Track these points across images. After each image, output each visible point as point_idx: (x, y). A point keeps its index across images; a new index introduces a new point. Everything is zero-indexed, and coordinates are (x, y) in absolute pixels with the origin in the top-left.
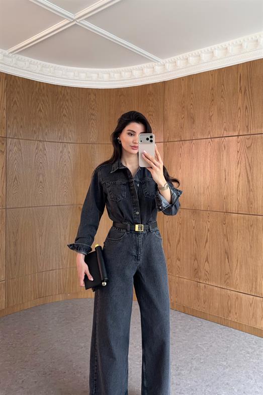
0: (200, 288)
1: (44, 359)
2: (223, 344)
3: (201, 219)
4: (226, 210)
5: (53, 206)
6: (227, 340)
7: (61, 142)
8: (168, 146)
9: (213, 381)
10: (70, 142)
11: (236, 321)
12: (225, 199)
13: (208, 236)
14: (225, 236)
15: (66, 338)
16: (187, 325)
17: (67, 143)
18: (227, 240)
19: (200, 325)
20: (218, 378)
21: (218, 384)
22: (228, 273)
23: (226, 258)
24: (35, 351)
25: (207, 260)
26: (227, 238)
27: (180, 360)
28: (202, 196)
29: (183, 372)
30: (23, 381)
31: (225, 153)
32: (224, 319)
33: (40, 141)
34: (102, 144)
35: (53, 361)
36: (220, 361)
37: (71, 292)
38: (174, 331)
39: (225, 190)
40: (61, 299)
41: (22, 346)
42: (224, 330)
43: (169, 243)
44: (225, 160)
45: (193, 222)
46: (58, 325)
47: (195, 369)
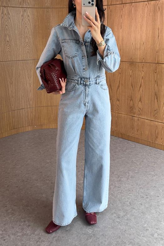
0: (134, 121)
1: (21, 171)
2: (152, 160)
3: (137, 69)
4: (158, 62)
5: (18, 61)
6: (155, 157)
7: (21, 7)
8: (111, 8)
9: (144, 185)
10: (29, 7)
11: (161, 144)
12: (157, 52)
13: (142, 83)
14: (156, 82)
15: (36, 157)
16: (125, 147)
17: (26, 8)
18: (157, 85)
19: (134, 146)
20: (148, 183)
21: (148, 187)
22: (157, 109)
23: (156, 98)
24: (14, 166)
25: (140, 100)
26: (157, 84)
27: (120, 171)
28: (138, 51)
29: (122, 179)
30: (8, 186)
31: (159, 14)
32: (153, 142)
33: (5, 7)
34: (55, 8)
35: (28, 172)
36: (149, 171)
37: (37, 124)
38: (115, 151)
39: (158, 45)
40: (30, 130)
41: (4, 163)
42: (152, 150)
43: (111, 88)
44: (159, 20)
45: (131, 72)
46: (29, 148)
47: (131, 177)
